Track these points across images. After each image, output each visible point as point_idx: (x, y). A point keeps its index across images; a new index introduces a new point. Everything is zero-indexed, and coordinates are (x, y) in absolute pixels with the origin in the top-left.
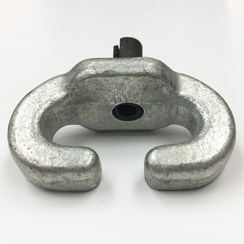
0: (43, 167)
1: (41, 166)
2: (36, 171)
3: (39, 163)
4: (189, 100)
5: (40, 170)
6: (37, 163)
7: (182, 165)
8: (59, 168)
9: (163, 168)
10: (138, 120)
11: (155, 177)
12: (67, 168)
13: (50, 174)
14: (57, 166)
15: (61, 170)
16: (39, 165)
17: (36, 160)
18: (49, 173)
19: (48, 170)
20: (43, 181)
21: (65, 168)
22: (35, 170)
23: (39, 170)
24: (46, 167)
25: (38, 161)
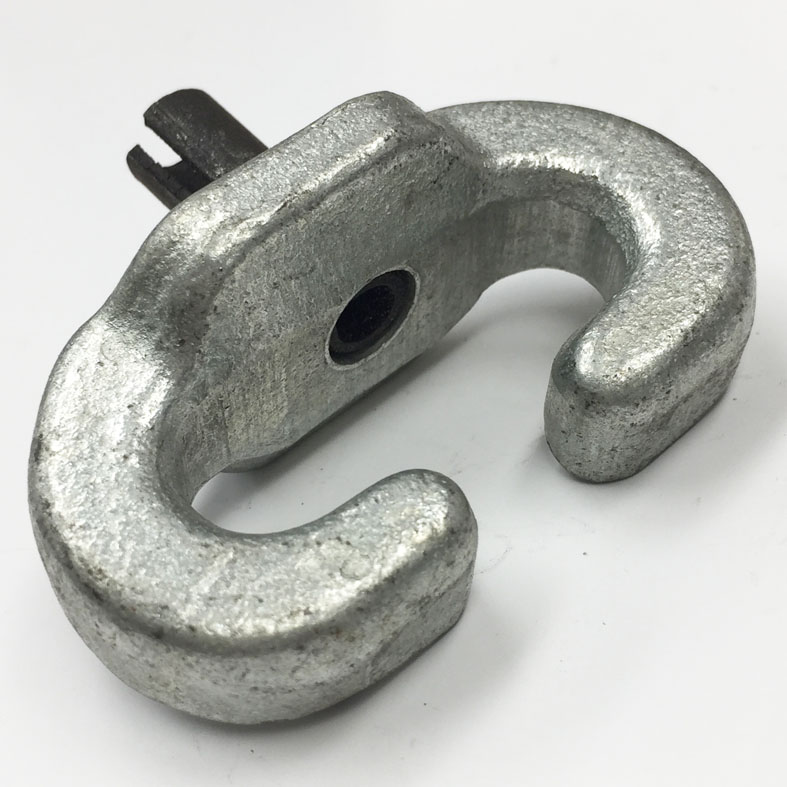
0: (337, 615)
1: (330, 617)
2: (323, 644)
3: (318, 612)
4: (530, 166)
5: (333, 630)
6: (308, 617)
7: (686, 337)
8: (386, 579)
9: (649, 377)
10: (399, 330)
11: (636, 425)
12: (408, 564)
13: (373, 621)
14: (377, 582)
15: (396, 582)
16: (322, 617)
17: (299, 610)
18: (366, 618)
19: (360, 610)
20: (352, 666)
21: (404, 567)
22: (318, 643)
23: (332, 633)
24: (347, 605)
25: (304, 608)
